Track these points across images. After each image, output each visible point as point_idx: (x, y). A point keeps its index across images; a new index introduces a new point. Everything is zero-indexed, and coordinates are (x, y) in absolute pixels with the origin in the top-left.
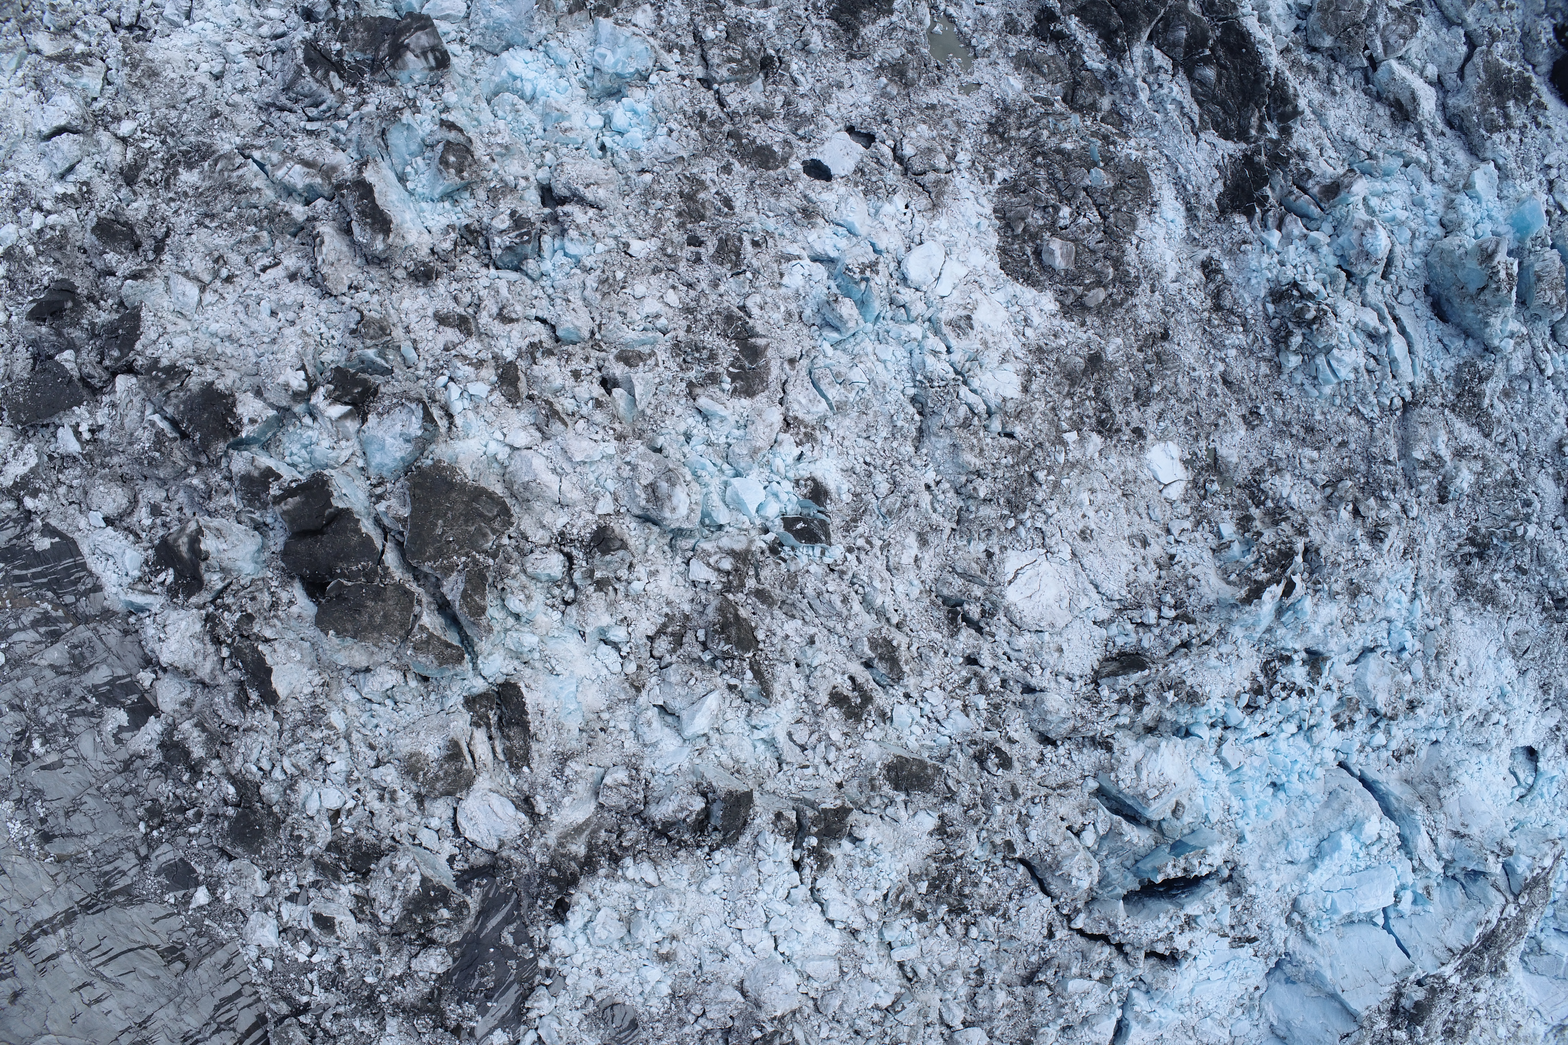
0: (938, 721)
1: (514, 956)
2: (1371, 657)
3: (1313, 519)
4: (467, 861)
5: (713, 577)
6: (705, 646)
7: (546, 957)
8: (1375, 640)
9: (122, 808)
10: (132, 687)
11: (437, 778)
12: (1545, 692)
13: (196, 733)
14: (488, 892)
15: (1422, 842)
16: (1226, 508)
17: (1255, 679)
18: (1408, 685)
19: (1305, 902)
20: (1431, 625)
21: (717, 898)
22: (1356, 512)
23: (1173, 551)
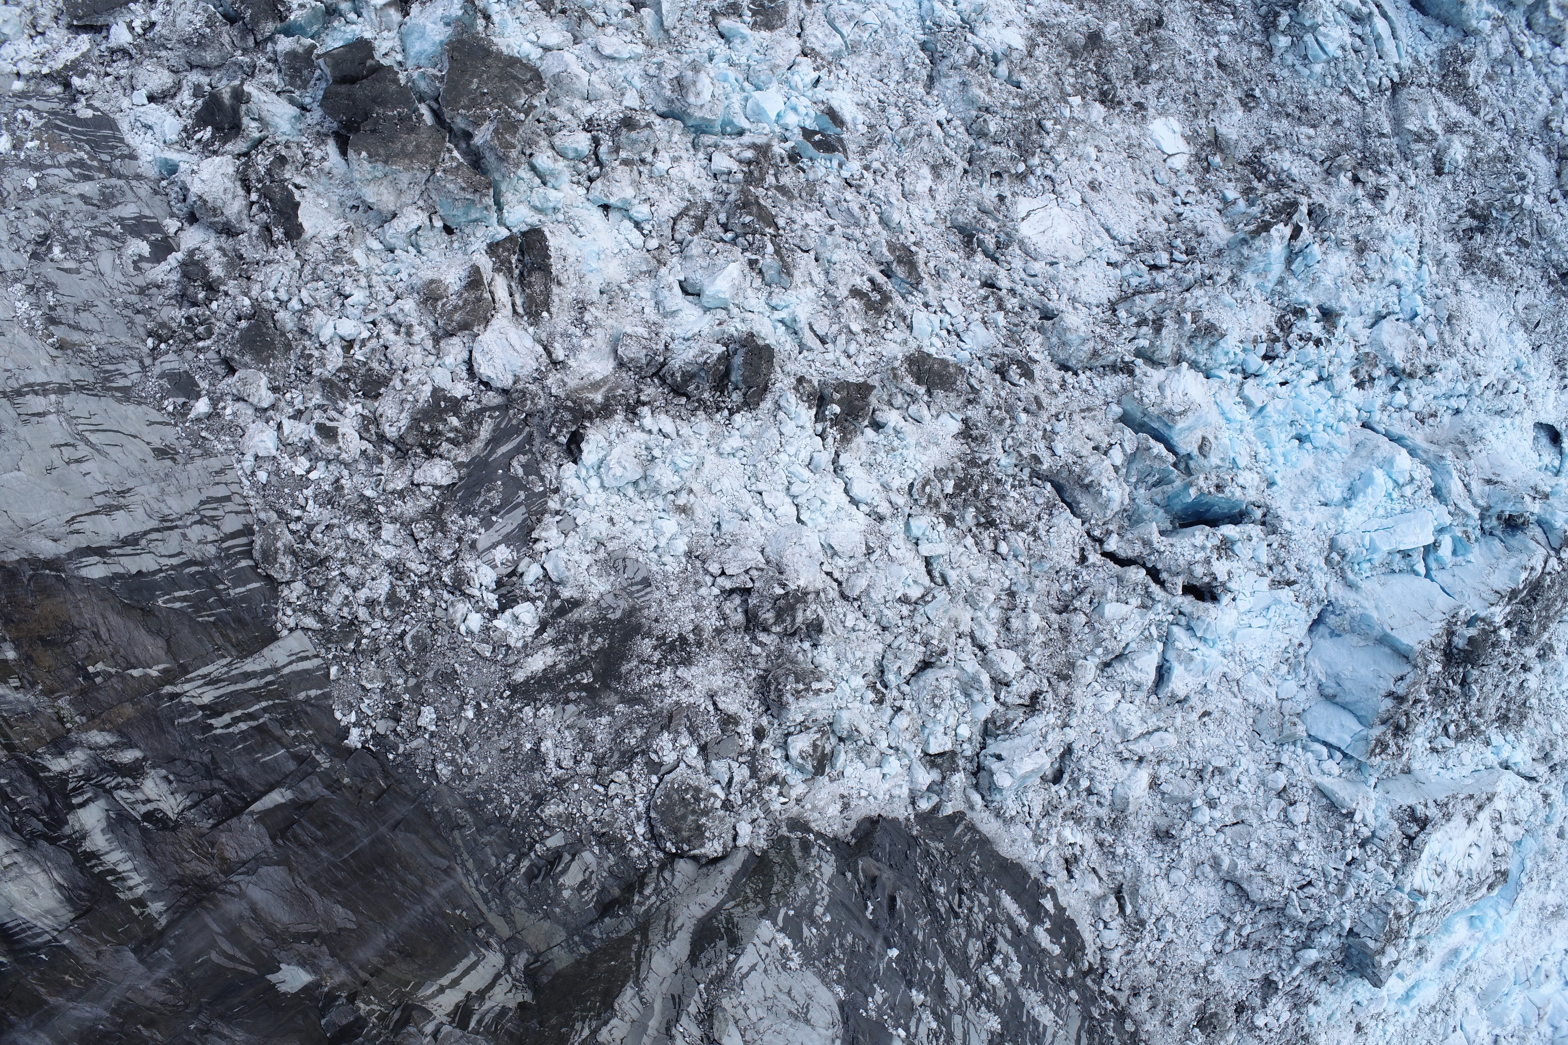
0: (958, 336)
1: (524, 488)
2: (1384, 321)
3: (1314, 187)
4: (479, 402)
5: (735, 167)
6: (726, 228)
7: (556, 497)
8: (1386, 306)
9: (132, 322)
10: (157, 227)
11: (456, 308)
12: (1561, 368)
13: (217, 254)
14: (500, 423)
15: (1456, 487)
16: (1230, 180)
17: (1270, 332)
18: (1424, 348)
19: (1343, 541)
20: (1441, 294)
21: (737, 462)
22: (1356, 180)
23: (1181, 209)
